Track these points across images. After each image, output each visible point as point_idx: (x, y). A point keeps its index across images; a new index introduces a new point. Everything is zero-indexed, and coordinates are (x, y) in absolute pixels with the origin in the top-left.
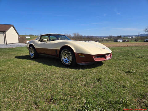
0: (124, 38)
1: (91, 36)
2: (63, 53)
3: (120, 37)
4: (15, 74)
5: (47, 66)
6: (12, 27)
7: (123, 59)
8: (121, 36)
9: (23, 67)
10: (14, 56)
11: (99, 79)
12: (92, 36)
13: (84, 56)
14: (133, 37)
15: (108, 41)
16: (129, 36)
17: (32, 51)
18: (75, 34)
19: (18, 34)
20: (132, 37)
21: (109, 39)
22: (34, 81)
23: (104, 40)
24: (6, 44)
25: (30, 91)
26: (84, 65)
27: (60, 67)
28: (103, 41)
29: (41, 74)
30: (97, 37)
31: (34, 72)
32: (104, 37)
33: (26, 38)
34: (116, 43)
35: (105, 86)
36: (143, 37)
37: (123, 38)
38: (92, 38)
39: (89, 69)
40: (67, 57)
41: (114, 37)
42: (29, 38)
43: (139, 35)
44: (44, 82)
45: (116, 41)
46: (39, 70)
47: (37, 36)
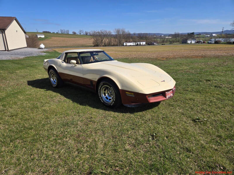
0: (198, 36)
1: (144, 34)
2: (101, 87)
3: (191, 35)
4: (35, 123)
5: (79, 105)
6: (14, 21)
7: (192, 91)
8: (193, 33)
9: (43, 108)
10: (26, 81)
11: (154, 134)
12: (147, 34)
13: (134, 95)
14: (214, 35)
15: (171, 42)
16: (207, 33)
17: (53, 77)
18: (118, 31)
19: (25, 33)
20: (212, 36)
21: (174, 39)
22: (64, 136)
23: (165, 40)
24: (8, 50)
25: (59, 157)
26: (133, 107)
27: (97, 108)
28: (163, 42)
29: (71, 124)
30: (154, 34)
31: (62, 118)
32: (165, 35)
33: (39, 36)
34: (184, 45)
35: (163, 150)
36: (229, 34)
37: (196, 36)
38: (146, 37)
39: (141, 113)
40: (108, 94)
41: (182, 35)
43: (223, 31)
44: (77, 139)
45: (184, 42)
46: (68, 115)
47: (56, 34)
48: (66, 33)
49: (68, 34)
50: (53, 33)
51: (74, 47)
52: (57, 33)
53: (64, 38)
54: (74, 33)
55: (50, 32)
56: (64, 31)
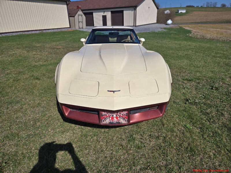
19: (158, 9)
24: (136, 26)
33: (180, 12)
42: (184, 11)
47: (200, 8)
48: (212, 6)
49: (215, 7)
50: (197, 7)
51: (216, 23)
52: (202, 6)
53: (207, 12)
54: (224, 6)
55: (194, 6)
56: (210, 4)
